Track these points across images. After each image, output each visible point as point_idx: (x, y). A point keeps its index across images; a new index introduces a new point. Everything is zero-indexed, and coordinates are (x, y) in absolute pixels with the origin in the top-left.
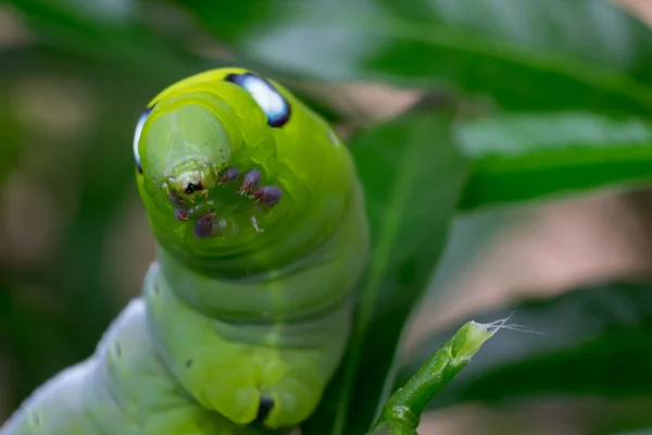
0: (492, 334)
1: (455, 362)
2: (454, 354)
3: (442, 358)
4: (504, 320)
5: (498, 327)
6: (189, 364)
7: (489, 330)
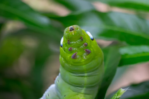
0: (125, 91)
1: (118, 97)
2: (117, 95)
3: (115, 96)
4: (128, 88)
5: (127, 89)
6: (65, 96)
7: (125, 90)
